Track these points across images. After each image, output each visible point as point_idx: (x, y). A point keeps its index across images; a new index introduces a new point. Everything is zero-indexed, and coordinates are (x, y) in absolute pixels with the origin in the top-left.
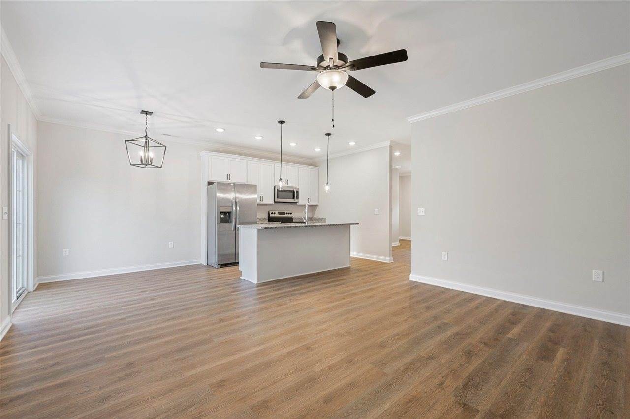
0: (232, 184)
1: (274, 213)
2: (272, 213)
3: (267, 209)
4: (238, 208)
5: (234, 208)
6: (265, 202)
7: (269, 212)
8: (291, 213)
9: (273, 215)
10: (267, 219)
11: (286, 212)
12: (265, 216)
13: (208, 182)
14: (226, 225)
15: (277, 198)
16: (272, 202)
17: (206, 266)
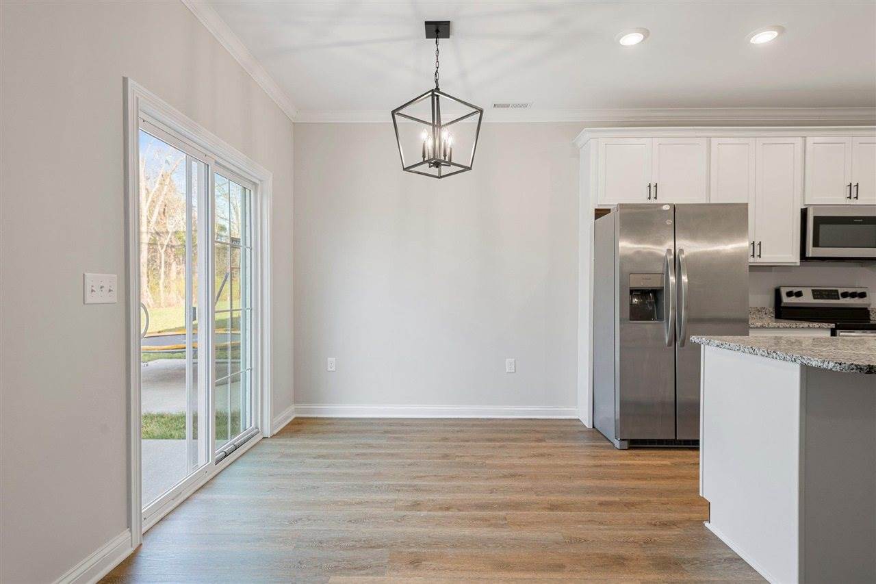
0: (666, 208)
1: (799, 294)
2: (789, 294)
3: (772, 281)
4: (685, 279)
5: (672, 279)
6: (768, 258)
7: (777, 292)
8: (863, 295)
9: (794, 300)
10: (772, 310)
11: (841, 291)
12: (768, 301)
13: (596, 210)
14: (648, 326)
15: (816, 244)
16: (794, 258)
17: (589, 431)
